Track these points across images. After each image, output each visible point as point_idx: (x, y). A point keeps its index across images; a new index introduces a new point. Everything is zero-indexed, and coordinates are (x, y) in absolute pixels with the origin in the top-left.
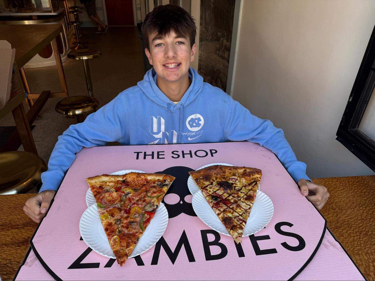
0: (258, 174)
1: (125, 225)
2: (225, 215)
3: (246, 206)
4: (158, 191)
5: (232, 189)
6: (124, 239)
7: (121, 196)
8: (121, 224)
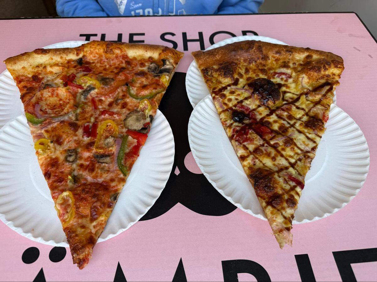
0: (336, 67)
1: (87, 163)
2: (257, 160)
3: (307, 142)
4: (150, 85)
5: (278, 99)
6: (85, 199)
7: (74, 95)
8: (79, 162)
